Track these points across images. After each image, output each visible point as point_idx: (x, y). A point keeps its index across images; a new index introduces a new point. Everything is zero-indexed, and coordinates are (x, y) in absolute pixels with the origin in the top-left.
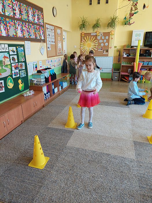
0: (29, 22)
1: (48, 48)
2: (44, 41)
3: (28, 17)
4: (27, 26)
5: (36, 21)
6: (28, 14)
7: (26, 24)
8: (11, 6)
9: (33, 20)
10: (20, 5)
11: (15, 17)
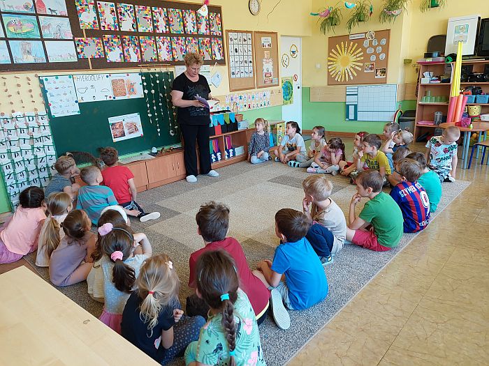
0: (186, 35)
1: (233, 74)
2: (222, 62)
3: (184, 26)
4: (180, 42)
5: (203, 30)
6: (183, 22)
7: (178, 39)
8: (149, 17)
9: (196, 29)
10: (167, 12)
11: (158, 31)
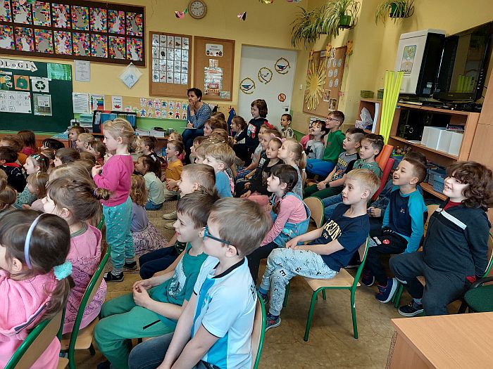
0: (91, 32)
2: (141, 64)
3: (90, 23)
4: (84, 38)
5: (116, 28)
6: (90, 19)
8: (47, 12)
9: (105, 27)
10: (70, 8)
11: (56, 26)
